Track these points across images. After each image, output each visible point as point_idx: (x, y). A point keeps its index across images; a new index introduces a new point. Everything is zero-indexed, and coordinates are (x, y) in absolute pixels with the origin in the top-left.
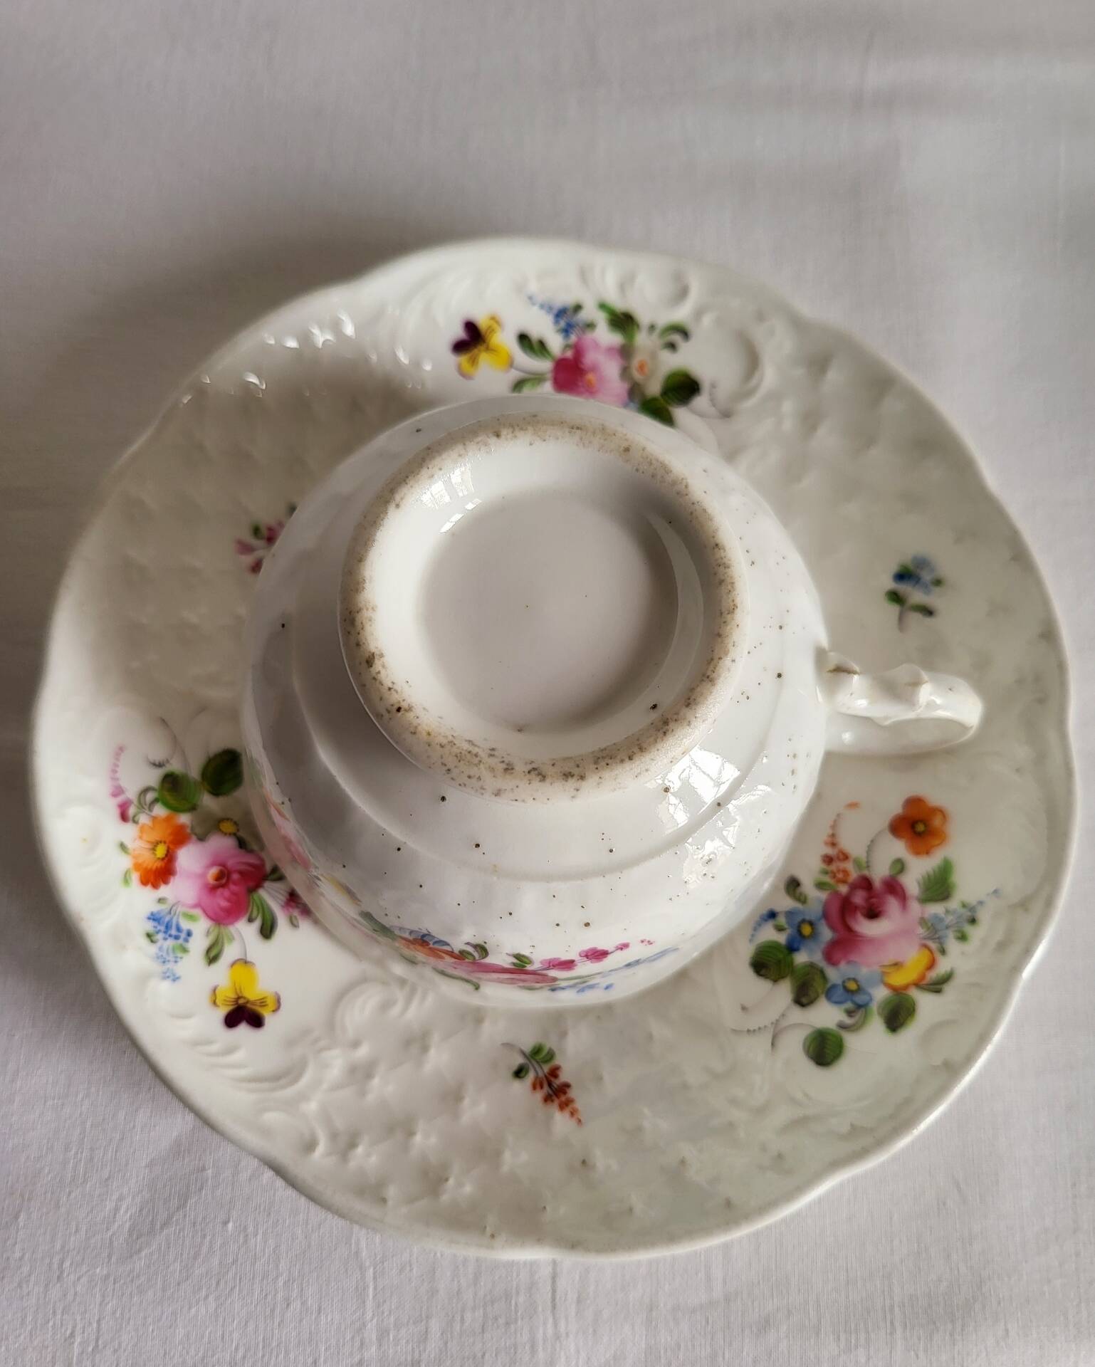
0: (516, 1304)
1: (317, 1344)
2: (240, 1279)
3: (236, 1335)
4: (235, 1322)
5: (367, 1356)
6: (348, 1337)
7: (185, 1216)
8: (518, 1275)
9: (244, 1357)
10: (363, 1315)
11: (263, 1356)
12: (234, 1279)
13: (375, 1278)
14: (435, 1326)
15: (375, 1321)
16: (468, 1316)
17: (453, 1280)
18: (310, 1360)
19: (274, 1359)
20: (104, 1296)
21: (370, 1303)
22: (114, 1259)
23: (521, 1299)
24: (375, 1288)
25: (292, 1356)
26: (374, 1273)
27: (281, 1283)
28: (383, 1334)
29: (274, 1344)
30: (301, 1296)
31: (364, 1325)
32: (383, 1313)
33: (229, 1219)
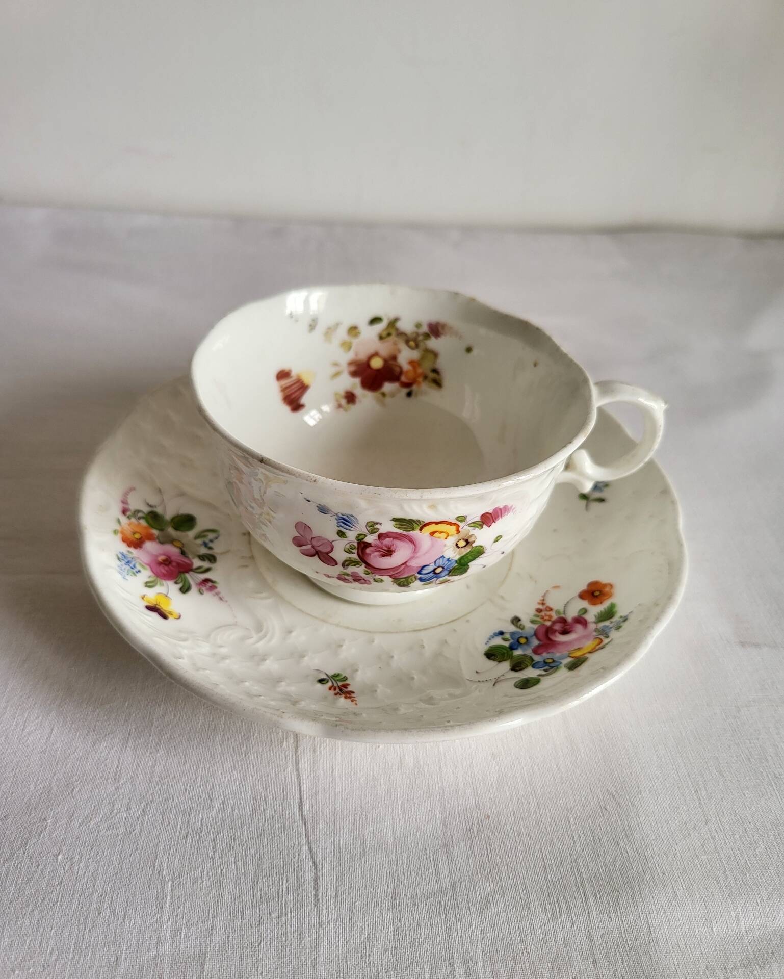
1: (120, 944)
2: (62, 897)
3: (52, 942)
4: (53, 931)
5: (162, 951)
6: (147, 936)
8: (288, 881)
9: (56, 960)
10: (160, 917)
11: (73, 958)
12: (58, 896)
13: (172, 890)
14: (219, 923)
15: (170, 923)
16: (248, 912)
17: (235, 888)
18: (112, 959)
19: (81, 960)
21: (167, 909)
23: (290, 897)
24: (172, 898)
25: (97, 956)
26: (172, 886)
27: (95, 895)
28: (176, 932)
30: (111, 905)
31: (161, 926)
32: (177, 916)
33: (59, 852)
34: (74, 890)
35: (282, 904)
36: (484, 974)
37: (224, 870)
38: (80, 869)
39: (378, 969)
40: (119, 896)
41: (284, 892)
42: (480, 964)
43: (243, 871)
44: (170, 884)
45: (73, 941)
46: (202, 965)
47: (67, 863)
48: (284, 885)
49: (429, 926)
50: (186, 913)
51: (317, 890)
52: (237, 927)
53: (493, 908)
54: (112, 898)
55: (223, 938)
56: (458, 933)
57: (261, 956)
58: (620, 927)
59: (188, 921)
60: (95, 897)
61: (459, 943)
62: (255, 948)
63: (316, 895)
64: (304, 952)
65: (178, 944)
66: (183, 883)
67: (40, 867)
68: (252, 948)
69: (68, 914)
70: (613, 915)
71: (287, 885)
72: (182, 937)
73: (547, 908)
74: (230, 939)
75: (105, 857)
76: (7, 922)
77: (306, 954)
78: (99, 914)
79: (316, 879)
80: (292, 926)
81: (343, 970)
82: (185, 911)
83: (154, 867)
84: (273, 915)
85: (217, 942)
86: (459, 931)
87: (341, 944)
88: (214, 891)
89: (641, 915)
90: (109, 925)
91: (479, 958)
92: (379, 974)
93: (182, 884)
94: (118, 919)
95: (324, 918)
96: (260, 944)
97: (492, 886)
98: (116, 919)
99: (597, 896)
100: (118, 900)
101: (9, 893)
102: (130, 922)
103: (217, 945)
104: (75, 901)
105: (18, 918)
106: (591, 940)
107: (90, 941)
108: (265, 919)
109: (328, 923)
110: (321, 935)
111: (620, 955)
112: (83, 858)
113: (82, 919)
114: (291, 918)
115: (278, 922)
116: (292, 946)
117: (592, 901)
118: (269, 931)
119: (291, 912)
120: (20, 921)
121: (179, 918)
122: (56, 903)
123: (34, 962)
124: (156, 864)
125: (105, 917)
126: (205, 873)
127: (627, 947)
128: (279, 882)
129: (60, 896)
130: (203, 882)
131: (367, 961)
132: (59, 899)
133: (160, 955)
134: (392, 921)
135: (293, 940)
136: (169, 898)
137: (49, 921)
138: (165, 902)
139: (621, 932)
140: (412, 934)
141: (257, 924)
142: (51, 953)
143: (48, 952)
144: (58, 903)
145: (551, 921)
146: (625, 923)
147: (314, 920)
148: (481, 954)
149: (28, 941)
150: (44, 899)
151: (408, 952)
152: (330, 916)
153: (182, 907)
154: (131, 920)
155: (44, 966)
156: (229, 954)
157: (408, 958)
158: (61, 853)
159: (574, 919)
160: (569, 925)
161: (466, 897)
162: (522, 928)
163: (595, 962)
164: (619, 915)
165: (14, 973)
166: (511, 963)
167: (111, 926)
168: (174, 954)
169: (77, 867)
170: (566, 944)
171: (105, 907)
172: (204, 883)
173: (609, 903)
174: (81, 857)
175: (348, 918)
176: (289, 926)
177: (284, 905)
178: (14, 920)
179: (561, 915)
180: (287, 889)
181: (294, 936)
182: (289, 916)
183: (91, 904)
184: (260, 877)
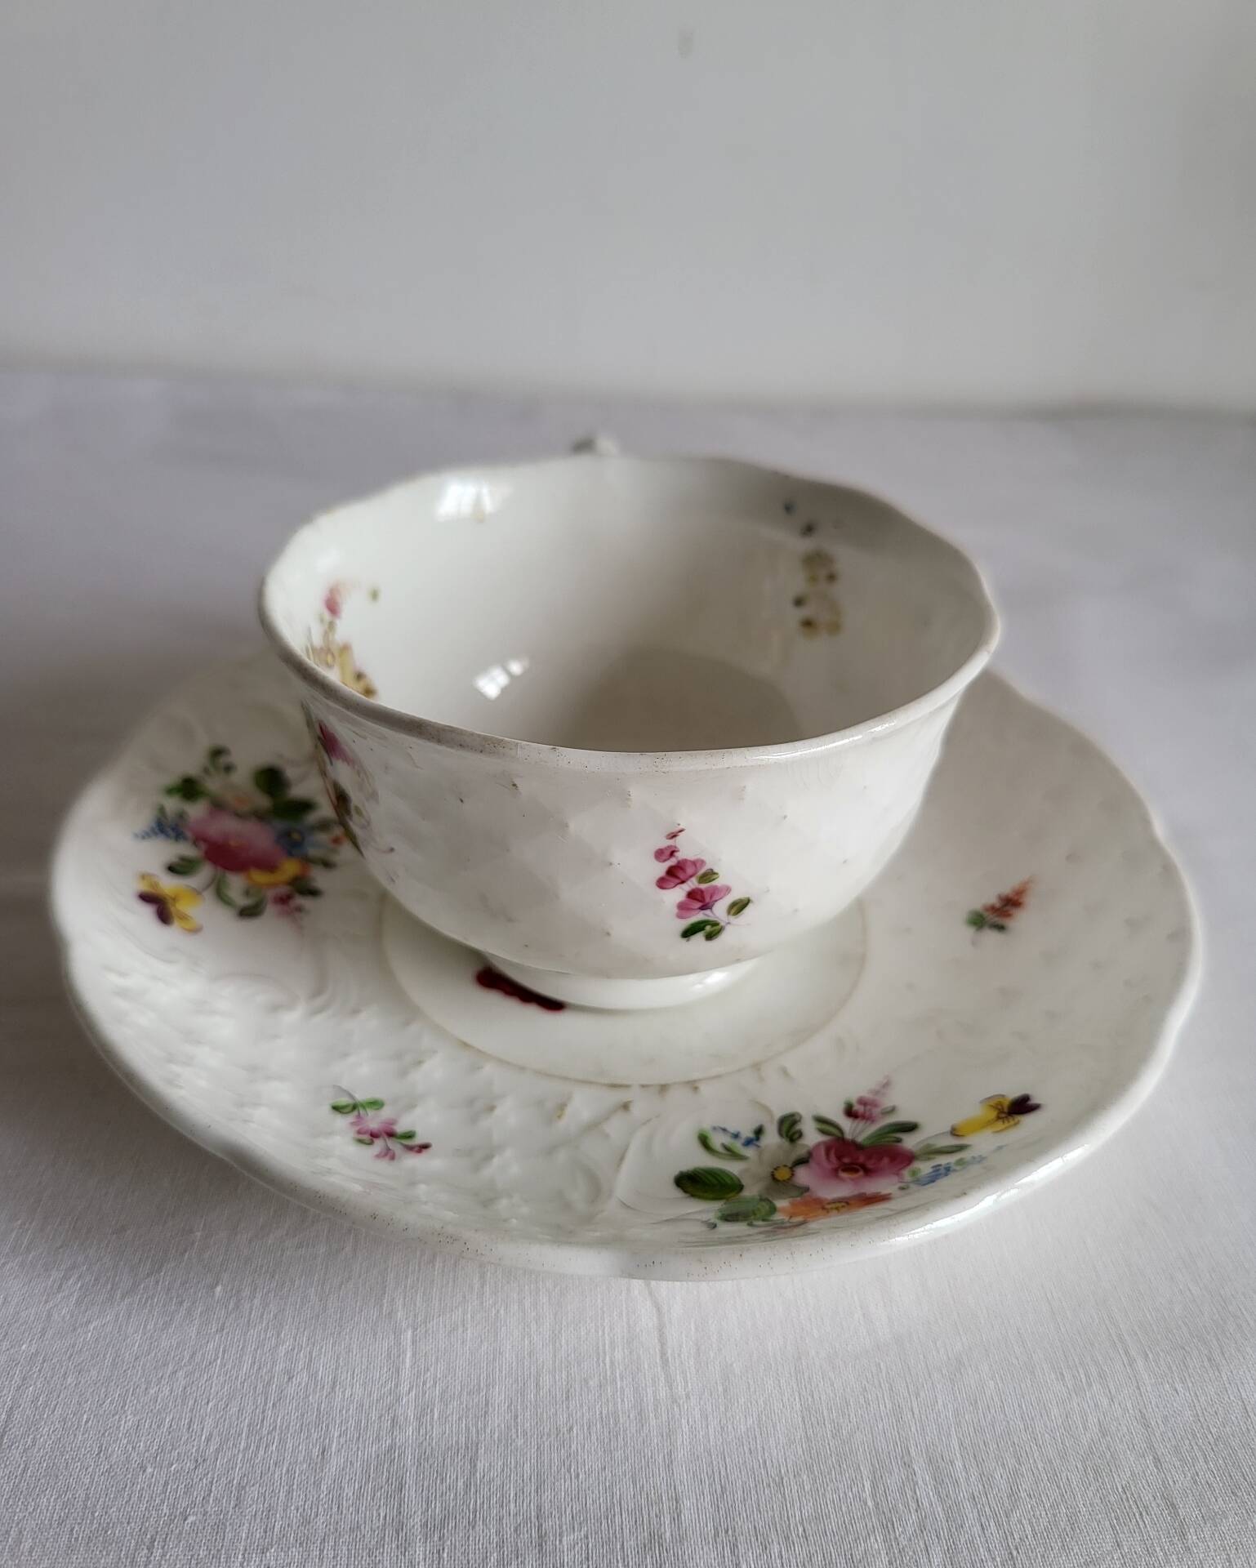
0: (612, 1363)
1: (327, 1426)
2: (224, 1351)
3: (209, 1423)
4: (210, 1404)
5: (400, 1439)
6: (374, 1416)
7: (157, 1282)
8: (611, 1329)
9: (217, 1451)
10: (396, 1386)
11: (247, 1448)
12: (217, 1350)
13: (414, 1342)
14: (499, 1395)
15: (413, 1394)
17: (523, 1339)
18: (316, 1452)
19: (262, 1452)
20: (24, 1379)
21: (406, 1372)
22: (50, 1333)
23: (618, 1355)
24: (414, 1355)
25: (289, 1445)
26: (414, 1336)
27: (282, 1350)
28: (424, 1408)
29: (265, 1432)
30: (309, 1365)
31: (398, 1399)
32: (424, 1383)
34: (245, 1341)
35: (605, 1365)
36: (967, 1479)
37: (502, 1312)
38: (254, 1308)
39: (780, 1471)
40: (323, 1350)
41: (607, 1346)
42: (959, 1464)
43: (534, 1314)
44: (410, 1333)
45: (247, 1421)
46: (473, 1463)
47: (231, 1298)
48: (606, 1335)
49: (862, 1401)
50: (440, 1379)
51: (663, 1344)
52: (530, 1402)
53: (970, 1373)
54: (311, 1353)
55: (507, 1418)
56: (913, 1414)
57: (574, 1447)
58: (1195, 1406)
59: (443, 1392)
60: (282, 1351)
61: (917, 1430)
62: (563, 1434)
63: (663, 1354)
64: (649, 1442)
65: (429, 1427)
66: (433, 1331)
67: (185, 1304)
68: (557, 1435)
69: (237, 1378)
70: (1179, 1387)
71: (612, 1335)
72: (436, 1416)
73: (1064, 1373)
74: (519, 1420)
75: (298, 1288)
76: (132, 1389)
77: (652, 1445)
78: (289, 1379)
79: (661, 1329)
80: (625, 1400)
81: (720, 1472)
82: (439, 1376)
83: (381, 1306)
84: (591, 1383)
85: (496, 1425)
86: (916, 1412)
87: (711, 1431)
88: (486, 1344)
89: (1227, 1385)
90: (307, 1397)
91: (955, 1454)
92: (782, 1479)
93: (430, 1332)
94: (324, 1387)
95: (680, 1388)
96: (571, 1429)
97: (964, 1340)
98: (319, 1387)
99: (1147, 1355)
100: (322, 1356)
101: (133, 1345)
102: (344, 1392)
103: (497, 1429)
104: (248, 1360)
105: (149, 1383)
106: (1147, 1426)
107: (275, 1421)
108: (578, 1390)
109: (688, 1396)
110: (677, 1416)
111: (1200, 1448)
112: (258, 1290)
113: (260, 1386)
114: (622, 1387)
115: (601, 1394)
116: (628, 1432)
117: (1140, 1363)
118: (585, 1408)
119: (622, 1379)
120: (153, 1389)
121: (428, 1386)
122: (215, 1360)
123: (178, 1453)
124: (385, 1301)
125: (300, 1384)
126: (469, 1316)
127: (1210, 1436)
128: (597, 1331)
129: (221, 1349)
130: (467, 1330)
131: (760, 1458)
132: (220, 1355)
133: (398, 1444)
134: (797, 1394)
135: (628, 1422)
136: (409, 1354)
137: (203, 1388)
138: (404, 1362)
139: (1197, 1413)
140: (834, 1415)
141: (564, 1395)
142: (208, 1440)
143: (203, 1437)
144: (219, 1361)
145: (1074, 1395)
146: (1203, 1399)
147: (663, 1393)
148: (957, 1448)
149: (167, 1420)
150: (194, 1354)
151: (829, 1444)
152: (690, 1384)
153: (432, 1369)
154: (346, 1389)
155: (197, 1461)
156: (519, 1444)
157: (831, 1455)
158: (221, 1282)
159: (1113, 1391)
160: (1105, 1402)
161: (921, 1357)
162: (1024, 1406)
163: (1157, 1461)
164: (1190, 1385)
165: (144, 1471)
166: (1011, 1462)
167: (311, 1397)
168: (422, 1443)
169: (249, 1305)
170: (1104, 1433)
171: (300, 1368)
172: (469, 1332)
173: (1170, 1368)
174: (255, 1289)
175: (720, 1389)
176: (619, 1400)
177: (608, 1367)
178: (144, 1387)
179: (1090, 1385)
180: (612, 1342)
181: (629, 1417)
182: (619, 1383)
183: (274, 1363)
184: (564, 1323)
